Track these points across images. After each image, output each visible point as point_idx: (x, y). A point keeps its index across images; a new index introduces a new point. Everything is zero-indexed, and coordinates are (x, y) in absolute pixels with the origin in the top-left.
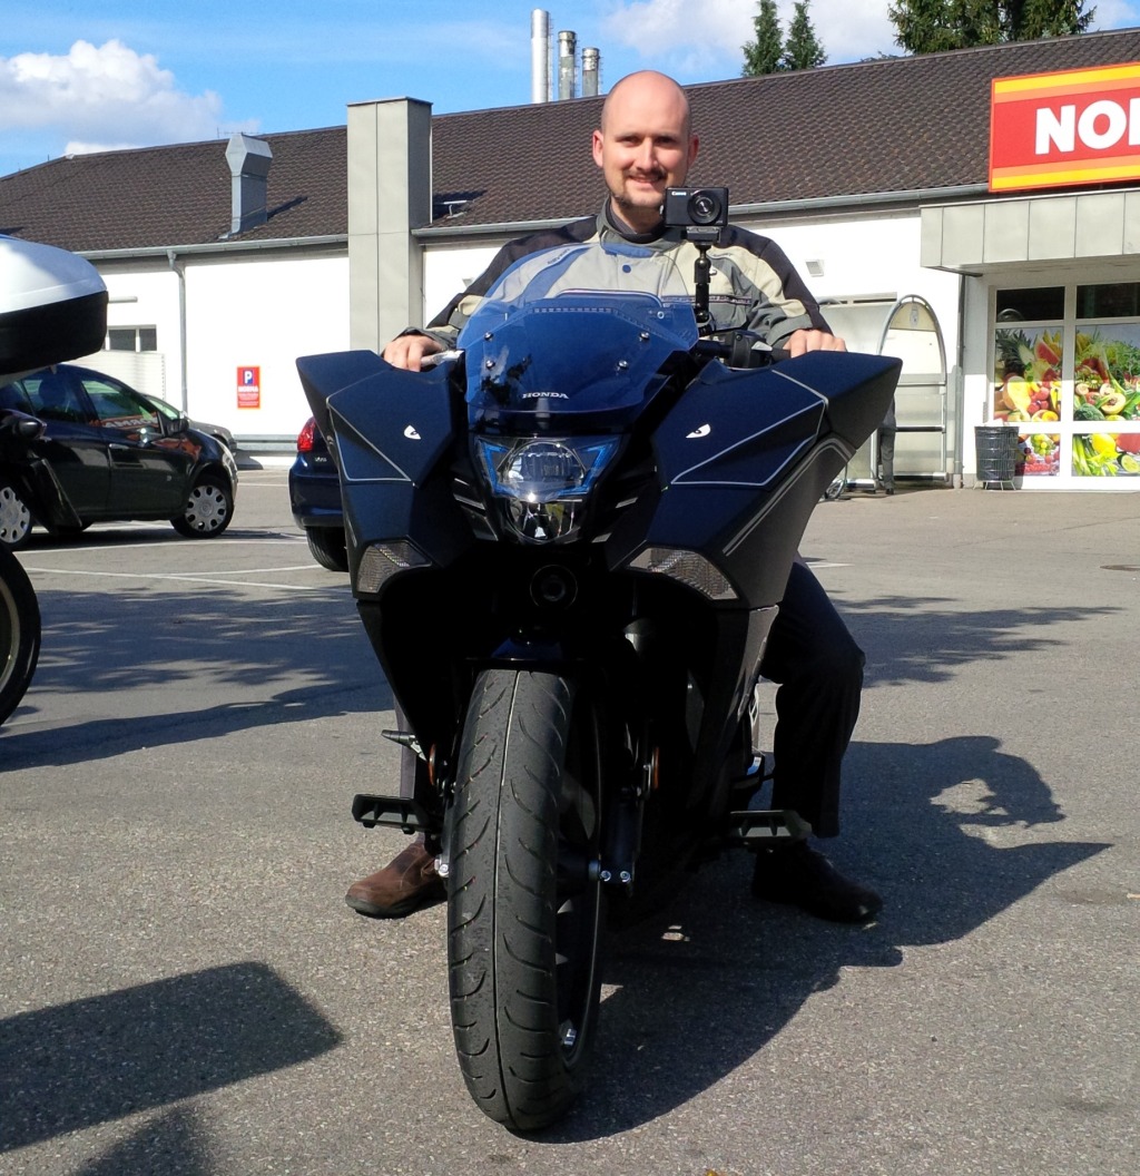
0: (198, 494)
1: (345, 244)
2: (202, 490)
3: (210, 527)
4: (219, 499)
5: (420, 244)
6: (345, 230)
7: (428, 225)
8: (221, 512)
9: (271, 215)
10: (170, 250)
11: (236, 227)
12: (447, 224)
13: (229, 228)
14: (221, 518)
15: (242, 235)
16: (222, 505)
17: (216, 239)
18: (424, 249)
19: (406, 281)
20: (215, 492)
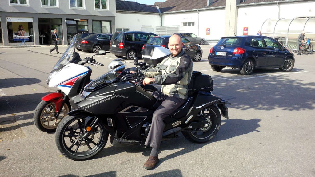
0: (196, 55)
1: (225, 8)
2: (197, 54)
3: (198, 60)
4: (200, 56)
5: (238, 7)
6: (225, 5)
7: (239, 4)
8: (200, 58)
9: (213, 3)
10: (197, 10)
11: (208, 5)
12: (243, 3)
13: (207, 5)
14: (200, 59)
15: (209, 7)
16: (200, 57)
17: (205, 7)
18: (238, 8)
19: (235, 14)
20: (199, 54)
